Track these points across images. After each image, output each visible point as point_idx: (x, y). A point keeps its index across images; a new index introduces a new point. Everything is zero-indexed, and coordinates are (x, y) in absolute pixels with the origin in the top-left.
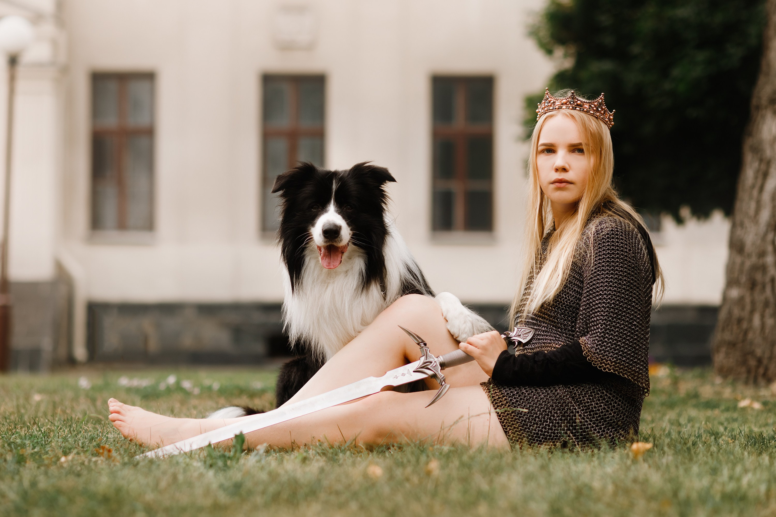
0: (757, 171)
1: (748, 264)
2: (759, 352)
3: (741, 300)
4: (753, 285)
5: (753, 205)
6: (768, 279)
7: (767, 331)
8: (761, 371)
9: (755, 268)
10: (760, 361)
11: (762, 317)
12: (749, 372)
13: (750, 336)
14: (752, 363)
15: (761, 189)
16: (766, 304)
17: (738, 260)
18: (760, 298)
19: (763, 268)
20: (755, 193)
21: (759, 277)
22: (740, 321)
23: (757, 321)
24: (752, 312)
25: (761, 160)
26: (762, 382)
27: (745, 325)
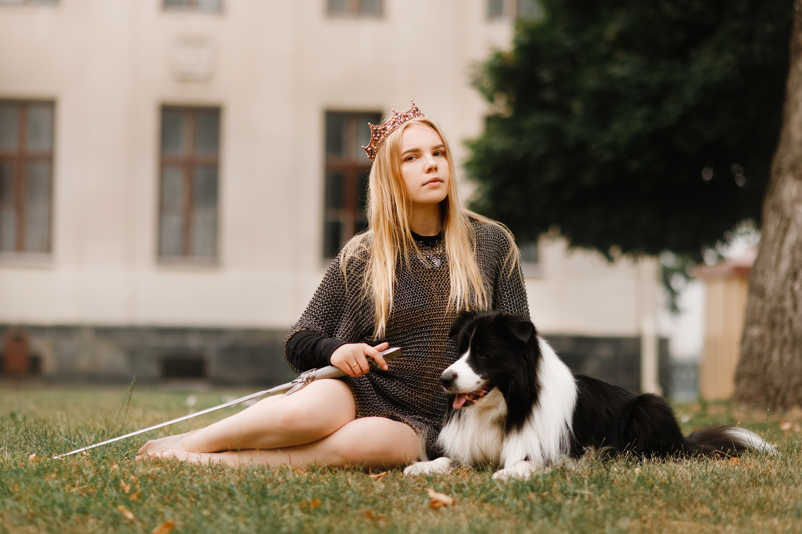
0: (778, 228)
1: (768, 307)
2: (778, 382)
3: (761, 339)
4: (772, 325)
5: (774, 258)
6: (786, 321)
7: (785, 365)
8: (779, 400)
9: (774, 311)
10: (778, 391)
11: (781, 352)
12: (768, 399)
13: (770, 369)
14: (772, 392)
15: (782, 242)
16: (785, 342)
17: (759, 304)
18: (779, 337)
19: (783, 311)
20: (776, 245)
21: (778, 317)
22: (760, 356)
23: (776, 355)
24: (772, 347)
25: (782, 218)
26: (780, 409)
27: (764, 360)
